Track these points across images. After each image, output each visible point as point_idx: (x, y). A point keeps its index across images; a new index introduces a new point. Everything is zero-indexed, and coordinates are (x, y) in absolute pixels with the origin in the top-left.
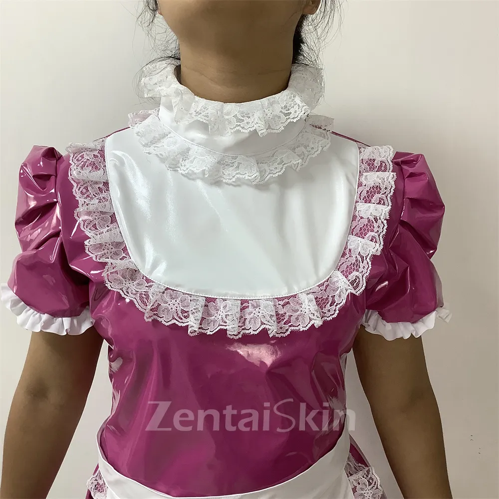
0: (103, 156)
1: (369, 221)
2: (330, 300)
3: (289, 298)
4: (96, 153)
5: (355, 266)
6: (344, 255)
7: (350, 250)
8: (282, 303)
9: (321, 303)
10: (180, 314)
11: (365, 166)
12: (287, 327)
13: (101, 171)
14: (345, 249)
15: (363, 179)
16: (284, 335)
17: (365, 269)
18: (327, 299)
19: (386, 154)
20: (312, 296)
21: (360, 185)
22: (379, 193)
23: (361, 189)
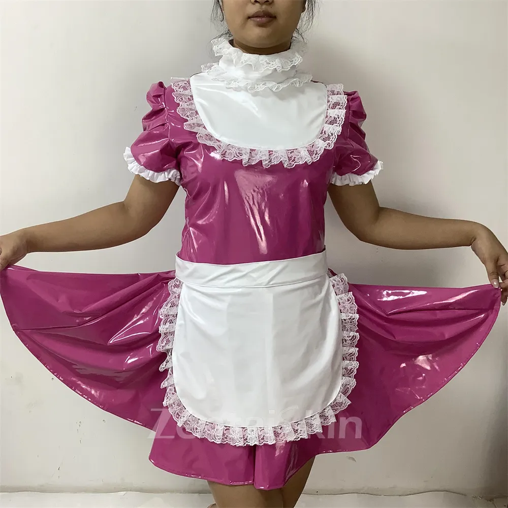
0: (189, 83)
1: (334, 118)
2: (315, 152)
3: (294, 150)
4: (186, 82)
5: (328, 138)
6: (321, 133)
7: (325, 132)
8: (290, 152)
9: (311, 153)
10: (238, 154)
11: (330, 93)
12: (293, 163)
13: (189, 90)
14: (322, 131)
15: (330, 99)
16: (292, 167)
17: (333, 140)
18: (313, 151)
19: (340, 87)
20: (306, 149)
21: (328, 102)
22: (339, 105)
23: (329, 103)
